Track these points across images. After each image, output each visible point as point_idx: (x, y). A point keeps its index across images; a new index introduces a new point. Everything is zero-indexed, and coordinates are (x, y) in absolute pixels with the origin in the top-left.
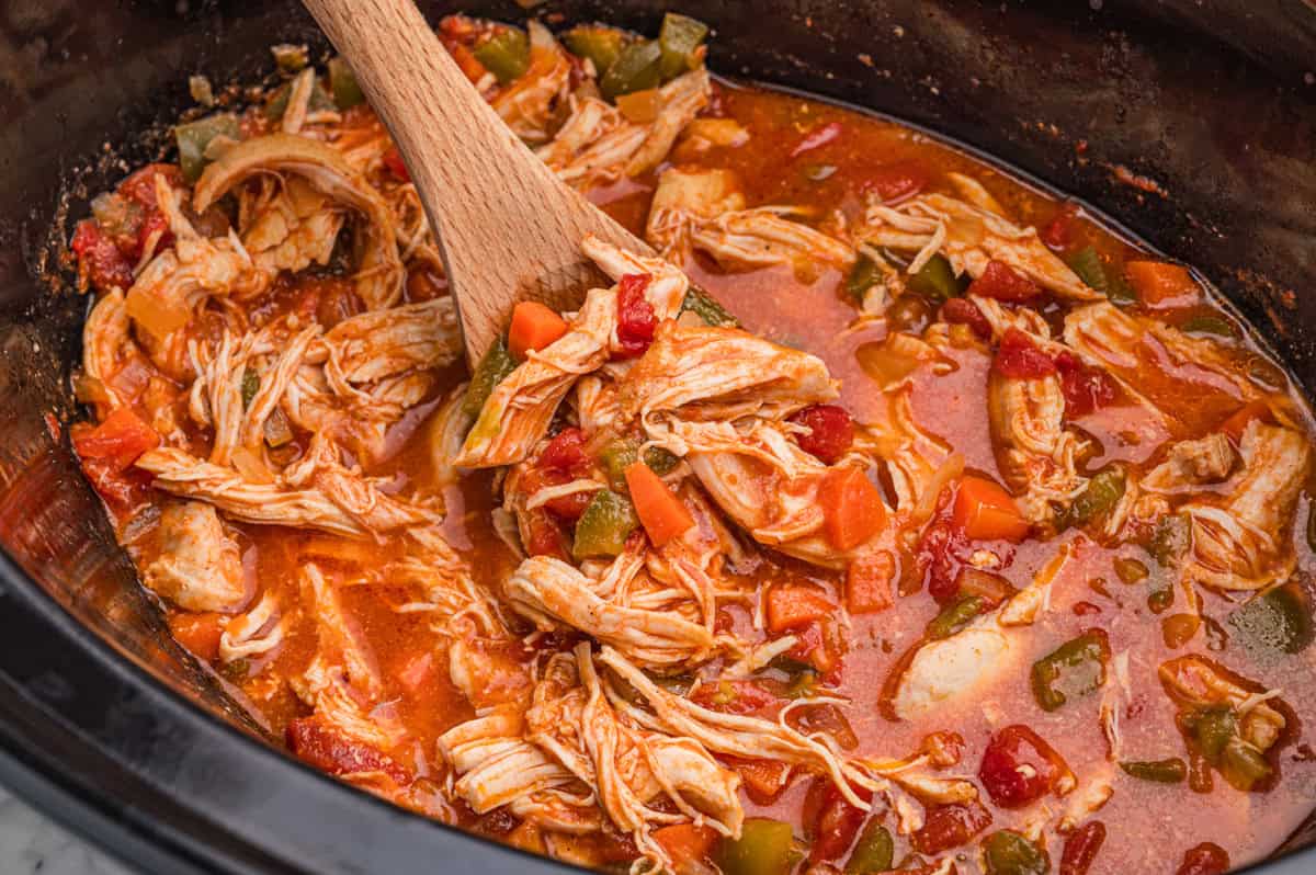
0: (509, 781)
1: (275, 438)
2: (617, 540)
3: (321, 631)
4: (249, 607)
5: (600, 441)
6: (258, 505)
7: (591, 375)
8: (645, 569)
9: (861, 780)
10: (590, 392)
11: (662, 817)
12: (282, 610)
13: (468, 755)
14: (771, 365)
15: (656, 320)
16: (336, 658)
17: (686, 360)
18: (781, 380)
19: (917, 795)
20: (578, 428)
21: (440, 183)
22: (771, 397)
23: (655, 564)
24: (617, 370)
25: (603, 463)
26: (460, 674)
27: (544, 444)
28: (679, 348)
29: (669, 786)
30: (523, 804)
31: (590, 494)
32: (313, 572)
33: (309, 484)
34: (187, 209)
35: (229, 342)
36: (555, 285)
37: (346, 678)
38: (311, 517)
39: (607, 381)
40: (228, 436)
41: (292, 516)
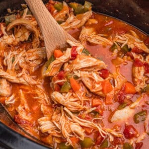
0: (48, 128)
1: (17, 69)
2: (68, 90)
3: (21, 101)
4: (10, 96)
5: (66, 73)
6: (13, 80)
7: (66, 62)
8: (72, 95)
9: (104, 132)
10: (66, 65)
11: (72, 136)
12: (15, 97)
13: (42, 123)
14: (95, 63)
15: (77, 54)
16: (23, 105)
17: (82, 61)
18: (97, 65)
19: (113, 135)
20: (64, 71)
21: (44, 29)
22: (95, 68)
23: (74, 94)
24: (71, 62)
25: (67, 77)
26: (42, 109)
27: (58, 73)
28: (80, 59)
29: (73, 131)
30: (50, 132)
31: (64, 82)
32: (21, 91)
33: (21, 77)
34: (6, 30)
35: (11, 53)
36: (62, 47)
37: (24, 109)
38: (21, 82)
39: (69, 63)
40: (9, 68)
41: (18, 82)
